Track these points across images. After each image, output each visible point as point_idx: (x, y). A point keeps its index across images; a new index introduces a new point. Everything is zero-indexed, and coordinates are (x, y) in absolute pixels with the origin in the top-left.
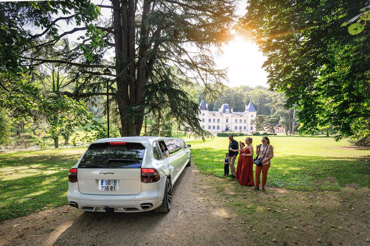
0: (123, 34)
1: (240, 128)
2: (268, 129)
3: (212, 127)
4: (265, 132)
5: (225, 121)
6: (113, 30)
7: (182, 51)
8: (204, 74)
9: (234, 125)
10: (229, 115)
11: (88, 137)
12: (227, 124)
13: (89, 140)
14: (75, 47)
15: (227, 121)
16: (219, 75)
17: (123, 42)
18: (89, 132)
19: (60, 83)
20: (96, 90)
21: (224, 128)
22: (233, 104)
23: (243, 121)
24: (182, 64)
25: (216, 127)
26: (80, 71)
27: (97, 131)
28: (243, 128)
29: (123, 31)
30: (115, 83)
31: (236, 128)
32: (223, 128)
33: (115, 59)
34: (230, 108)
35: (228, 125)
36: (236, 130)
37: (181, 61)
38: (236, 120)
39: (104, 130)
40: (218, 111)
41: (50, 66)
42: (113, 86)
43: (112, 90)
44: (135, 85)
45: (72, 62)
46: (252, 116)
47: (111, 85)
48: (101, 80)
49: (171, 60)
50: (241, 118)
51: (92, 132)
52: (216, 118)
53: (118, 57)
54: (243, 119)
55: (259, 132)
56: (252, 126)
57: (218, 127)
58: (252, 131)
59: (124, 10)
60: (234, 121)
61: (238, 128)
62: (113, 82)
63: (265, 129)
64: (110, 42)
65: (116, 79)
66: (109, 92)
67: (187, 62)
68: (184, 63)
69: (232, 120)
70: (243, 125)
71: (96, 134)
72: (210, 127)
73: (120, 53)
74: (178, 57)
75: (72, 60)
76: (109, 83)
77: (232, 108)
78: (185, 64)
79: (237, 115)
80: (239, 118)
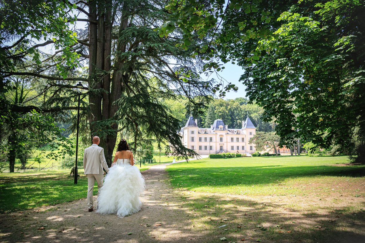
0: (98, 47)
1: (238, 148)
2: (270, 149)
3: (203, 148)
4: (266, 152)
5: (218, 140)
6: (88, 42)
7: (162, 63)
8: (187, 86)
9: (230, 144)
10: (223, 133)
11: (54, 154)
12: (221, 143)
13: (54, 157)
14: (45, 59)
15: (221, 140)
16: (203, 87)
17: (98, 54)
18: (55, 149)
19: (23, 96)
20: (66, 104)
21: (218, 149)
22: (228, 119)
23: (240, 140)
24: (163, 75)
25: (208, 148)
26: (49, 83)
27: (64, 148)
28: (240, 148)
29: (98, 43)
30: (87, 97)
31: (232, 148)
32: (216, 148)
33: (89, 71)
34: (225, 125)
35: (222, 145)
36: (233, 151)
37: (162, 72)
38: (232, 139)
39: (72, 147)
40: (210, 127)
41: (15, 78)
42: (84, 100)
43: (83, 105)
44: (109, 98)
45: (40, 74)
46: (251, 134)
47: (82, 99)
48: (71, 94)
49: (151, 71)
50: (238, 136)
51: (58, 148)
52: (208, 136)
53: (92, 69)
54: (240, 137)
55: (260, 152)
56: (251, 145)
57: (211, 148)
58: (251, 151)
59: (100, 23)
60: (229, 140)
61: (235, 148)
62: (85, 95)
63: (265, 149)
64: (84, 54)
65: (88, 93)
66: (80, 106)
67: (168, 74)
68: (165, 74)
69: (227, 139)
70: (241, 144)
71: (62, 150)
72: (200, 148)
73: (94, 66)
74: (158, 68)
75: (41, 72)
76: (81, 97)
77: (227, 124)
78: (166, 76)
79: (233, 132)
80: (235, 137)
